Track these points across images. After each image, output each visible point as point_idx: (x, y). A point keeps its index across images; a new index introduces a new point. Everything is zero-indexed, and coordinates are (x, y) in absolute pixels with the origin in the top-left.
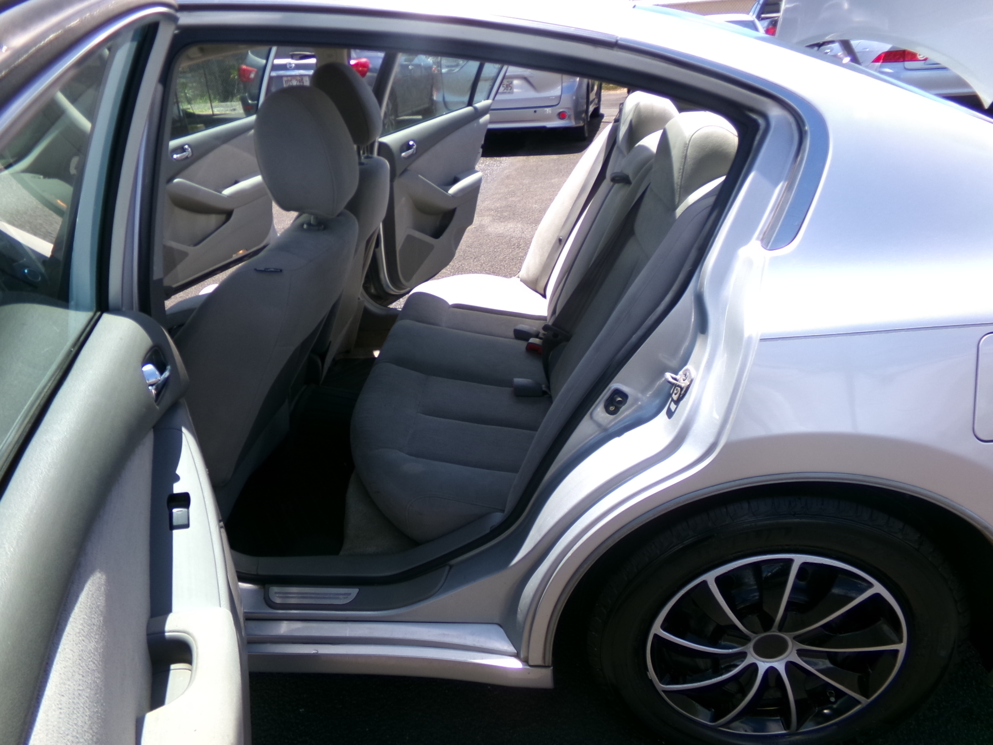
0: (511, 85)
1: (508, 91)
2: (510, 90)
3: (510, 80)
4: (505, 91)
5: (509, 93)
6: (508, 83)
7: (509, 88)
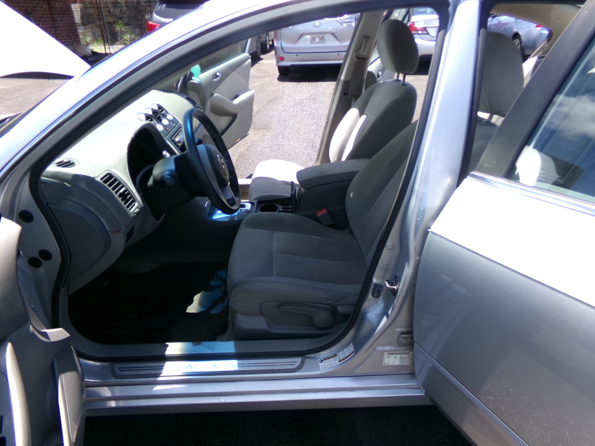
0: (324, 38)
1: (322, 41)
2: (324, 41)
3: (323, 35)
4: (320, 41)
5: (323, 43)
6: (322, 37)
7: (323, 40)
